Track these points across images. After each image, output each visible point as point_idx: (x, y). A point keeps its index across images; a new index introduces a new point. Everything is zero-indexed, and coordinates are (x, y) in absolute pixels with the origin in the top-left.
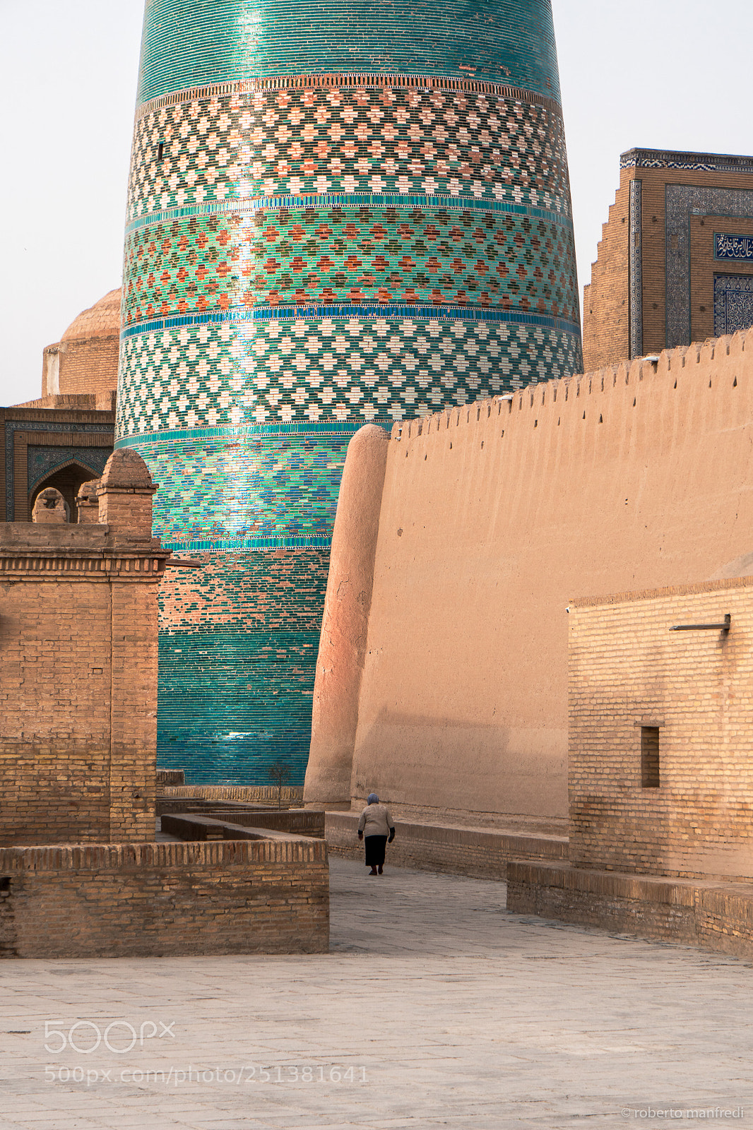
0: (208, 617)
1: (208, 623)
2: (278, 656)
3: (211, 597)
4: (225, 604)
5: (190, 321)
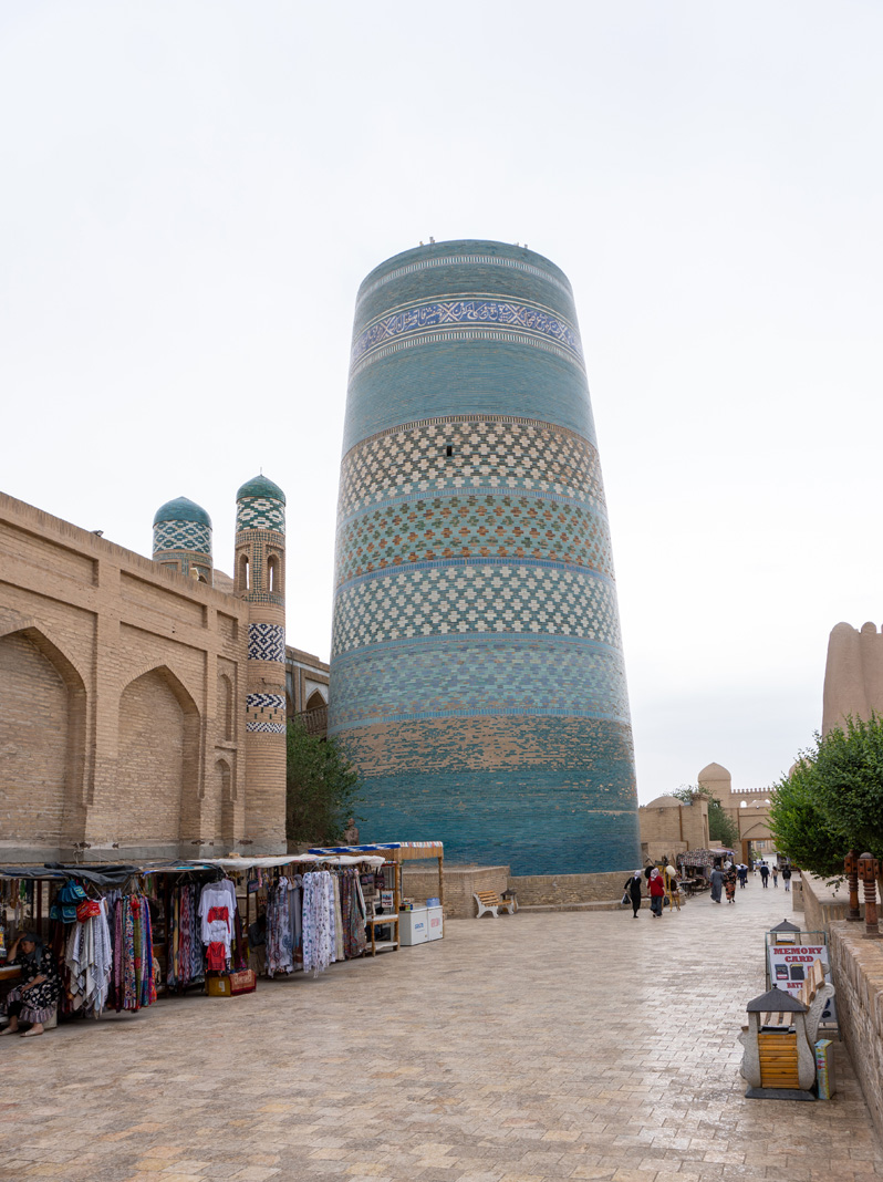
0: (525, 760)
1: (525, 764)
3: (527, 746)
4: (537, 751)
5: (492, 562)
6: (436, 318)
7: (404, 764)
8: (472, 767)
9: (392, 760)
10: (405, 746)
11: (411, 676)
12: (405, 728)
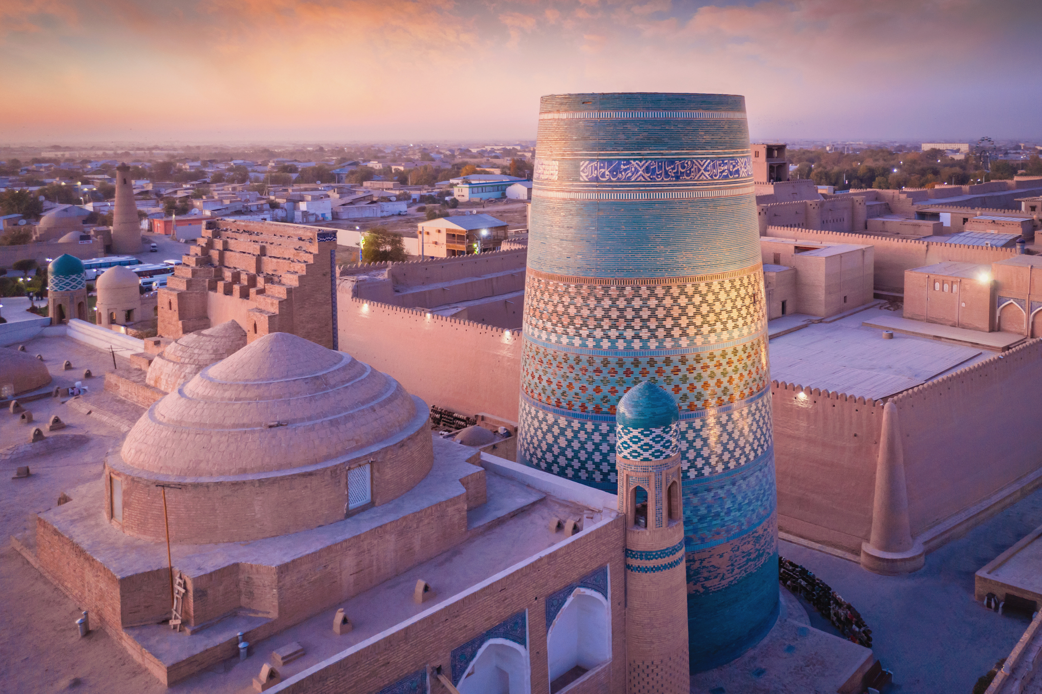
6: (737, 172)
7: (743, 572)
9: (735, 572)
10: (743, 557)
11: (744, 498)
12: (744, 542)
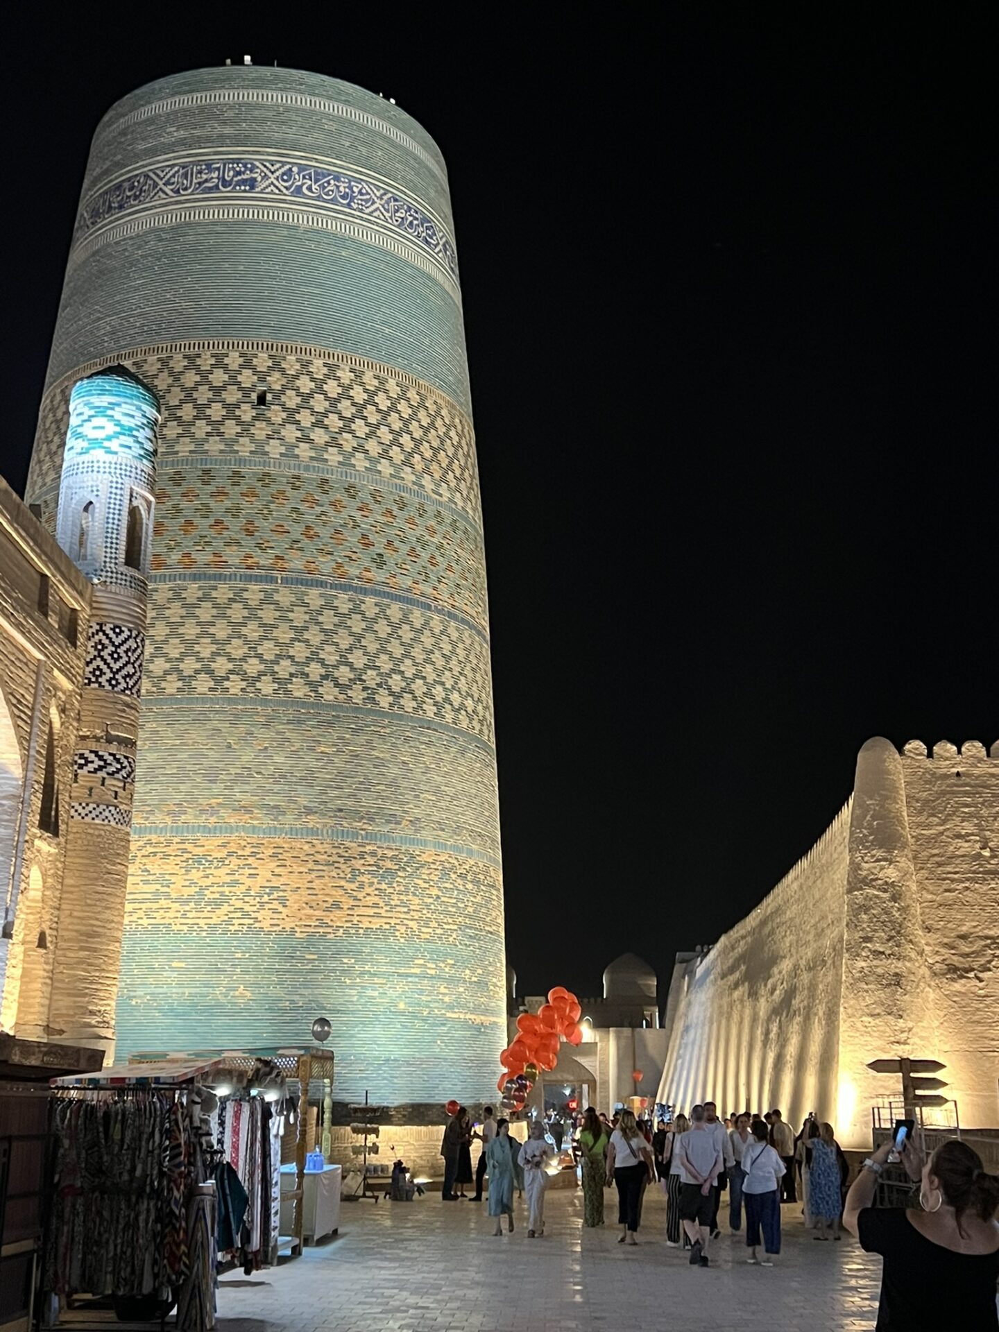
2: (429, 971)
5: (322, 584)
6: (252, 183)
8: (266, 924)
